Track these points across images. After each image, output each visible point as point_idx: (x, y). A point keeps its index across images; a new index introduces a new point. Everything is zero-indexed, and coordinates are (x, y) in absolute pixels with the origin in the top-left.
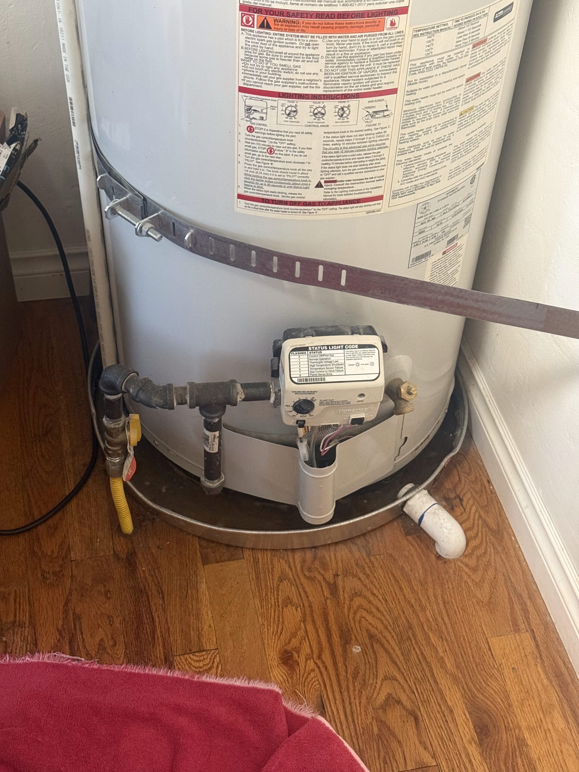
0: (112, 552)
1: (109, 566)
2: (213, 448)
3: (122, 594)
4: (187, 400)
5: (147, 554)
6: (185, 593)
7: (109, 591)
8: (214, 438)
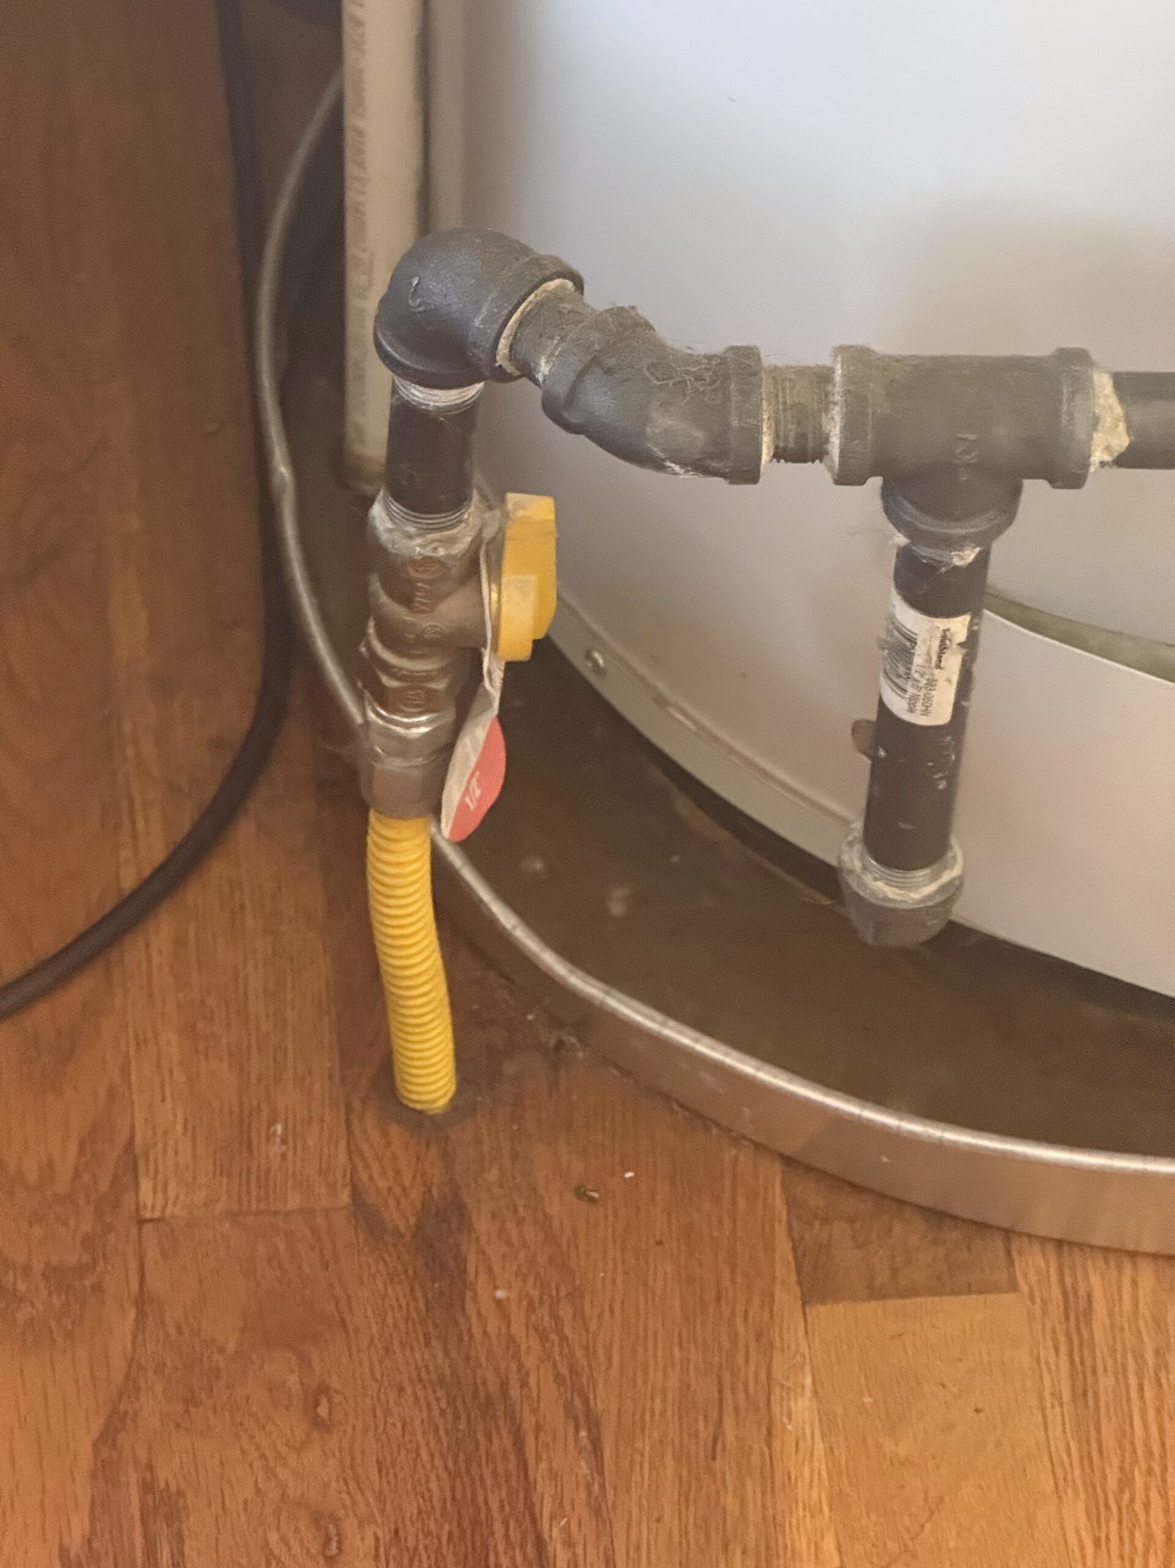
0: (345, 1197)
1: (326, 1267)
2: (928, 699)
3: (387, 1413)
4: (827, 440)
5: (520, 1223)
6: (704, 1432)
7: (324, 1390)
8: (943, 648)
